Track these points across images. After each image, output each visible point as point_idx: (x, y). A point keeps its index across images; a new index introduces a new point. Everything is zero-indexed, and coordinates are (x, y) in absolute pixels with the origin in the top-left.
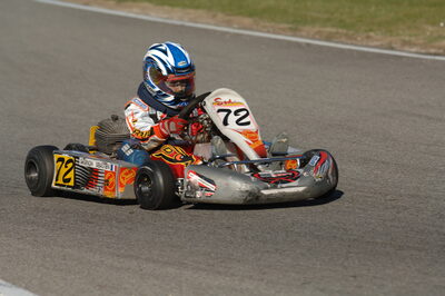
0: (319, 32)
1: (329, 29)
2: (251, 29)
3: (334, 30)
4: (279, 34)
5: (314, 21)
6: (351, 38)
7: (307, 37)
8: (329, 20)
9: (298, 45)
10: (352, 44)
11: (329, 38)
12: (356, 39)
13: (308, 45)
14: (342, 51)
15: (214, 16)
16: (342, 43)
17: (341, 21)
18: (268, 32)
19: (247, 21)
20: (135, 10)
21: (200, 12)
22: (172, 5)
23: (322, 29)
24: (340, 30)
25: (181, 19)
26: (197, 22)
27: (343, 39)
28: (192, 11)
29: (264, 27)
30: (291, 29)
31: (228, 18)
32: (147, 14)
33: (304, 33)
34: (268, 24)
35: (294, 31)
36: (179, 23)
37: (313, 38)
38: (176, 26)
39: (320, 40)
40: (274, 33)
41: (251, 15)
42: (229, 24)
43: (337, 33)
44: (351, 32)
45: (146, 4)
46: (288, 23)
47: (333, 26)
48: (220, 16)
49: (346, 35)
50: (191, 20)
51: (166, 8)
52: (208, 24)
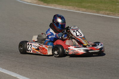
0: (105, 13)
1: (107, 12)
2: (86, 12)
3: (109, 12)
4: (94, 13)
5: (103, 10)
6: (114, 15)
8: (107, 9)
9: (100, 16)
10: (115, 16)
11: (108, 14)
13: (103, 16)
14: (113, 18)
15: (75, 8)
16: (112, 16)
17: (110, 10)
18: (91, 13)
19: (84, 9)
20: (52, 6)
21: (71, 7)
23: (106, 12)
24: (112, 13)
25: (65, 9)
26: (70, 10)
27: (112, 15)
28: (68, 7)
29: (89, 11)
31: (78, 9)
32: (56, 7)
34: (90, 10)
35: (98, 12)
37: (103, 15)
39: (105, 15)
41: (85, 8)
42: (79, 10)
43: (110, 13)
44: (114, 13)
45: (55, 5)
47: (108, 11)
48: (76, 8)
49: (113, 14)
50: (68, 9)
51: (61, 6)
52: (73, 10)
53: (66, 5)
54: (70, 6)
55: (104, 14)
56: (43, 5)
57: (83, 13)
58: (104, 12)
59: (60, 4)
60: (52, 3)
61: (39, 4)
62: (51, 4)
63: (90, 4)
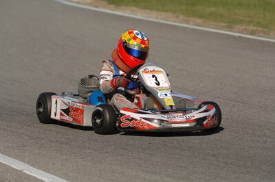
0: (245, 29)
1: (252, 28)
2: (201, 26)
3: (255, 28)
4: (220, 29)
5: (241, 22)
6: (266, 34)
7: (238, 32)
8: (251, 22)
9: (234, 37)
10: (268, 38)
11: (252, 33)
12: (269, 34)
13: (240, 37)
14: (263, 42)
15: (178, 17)
16: (261, 37)
17: (259, 23)
18: (213, 28)
19: (199, 21)
20: (127, 11)
21: (169, 14)
22: (150, 9)
23: (248, 27)
24: (262, 29)
25: (157, 18)
26: (167, 20)
27: (262, 34)
28: (163, 13)
29: (210, 25)
30: (227, 26)
31: (186, 18)
32: (135, 14)
33: (236, 30)
35: (230, 28)
36: (156, 20)
37: (242, 33)
38: (155, 23)
39: (246, 34)
40: (217, 29)
41: (201, 17)
42: (187, 22)
43: (257, 30)
44: (266, 30)
45: (134, 8)
46: (225, 23)
47: (254, 26)
48: (181, 17)
49: (263, 32)
50: (163, 19)
51: (147, 11)
52: (175, 22)
53: (158, 10)
54: (167, 11)
55: (245, 32)
56: (105, 7)
57: (196, 30)
58: (244, 27)
59: (145, 8)
60: (126, 5)
61: (96, 7)
62: (124, 7)
63: (213, 9)
